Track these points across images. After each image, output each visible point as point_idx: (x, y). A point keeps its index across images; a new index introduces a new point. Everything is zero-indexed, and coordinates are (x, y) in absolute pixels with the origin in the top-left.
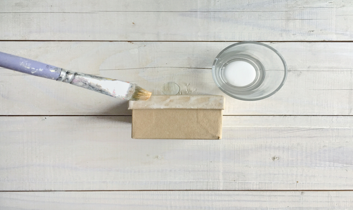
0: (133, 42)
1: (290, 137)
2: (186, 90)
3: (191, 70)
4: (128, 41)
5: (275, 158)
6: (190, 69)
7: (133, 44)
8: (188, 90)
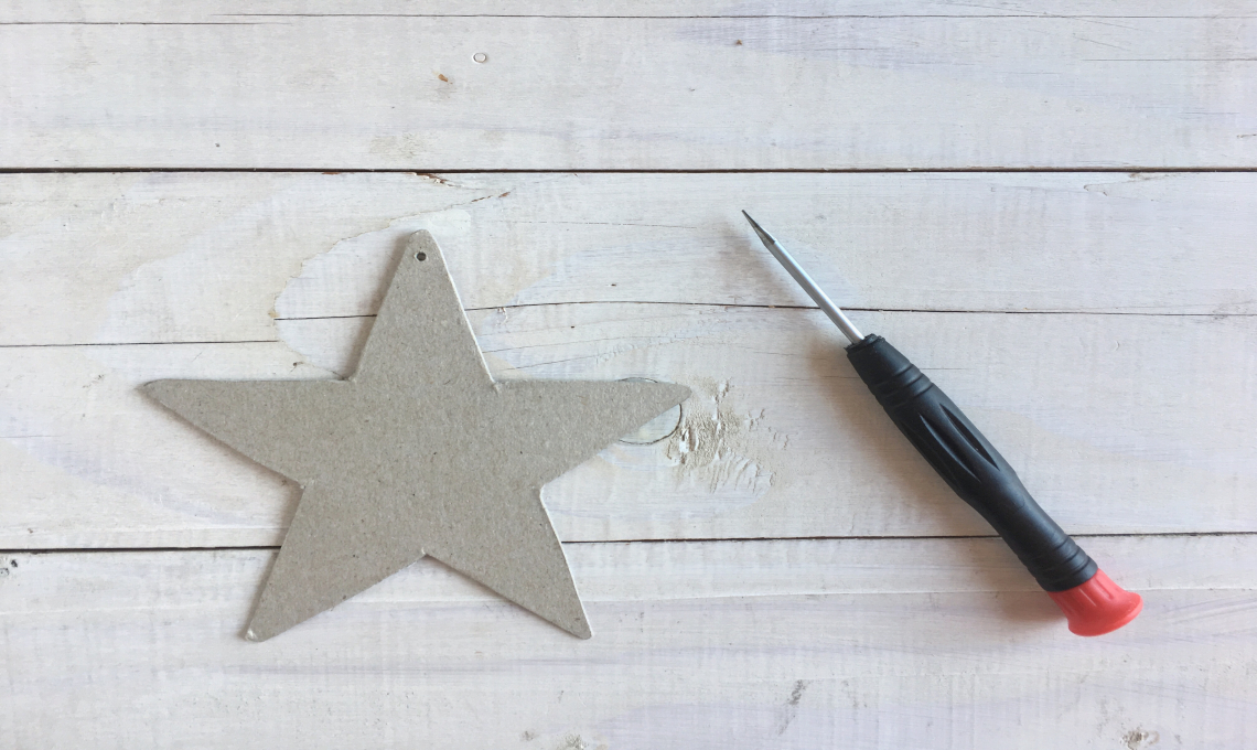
0: (444, 176)
1: (1215, 636)
2: (715, 418)
3: (737, 316)
4: (420, 172)
5: (1139, 737)
6: (732, 310)
7: (445, 187)
8: (720, 415)
